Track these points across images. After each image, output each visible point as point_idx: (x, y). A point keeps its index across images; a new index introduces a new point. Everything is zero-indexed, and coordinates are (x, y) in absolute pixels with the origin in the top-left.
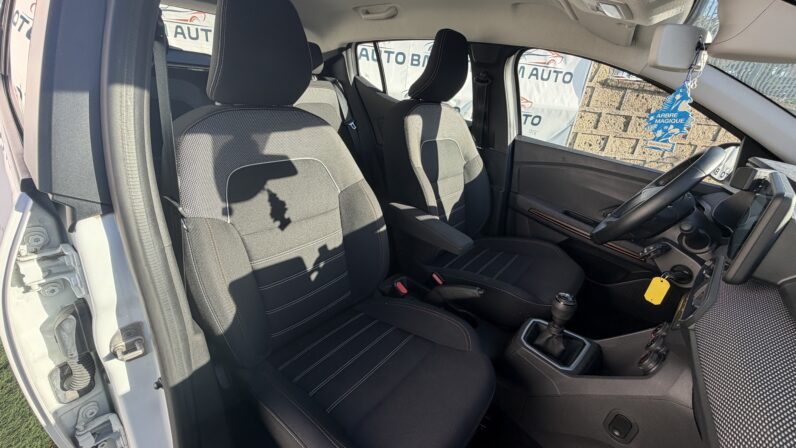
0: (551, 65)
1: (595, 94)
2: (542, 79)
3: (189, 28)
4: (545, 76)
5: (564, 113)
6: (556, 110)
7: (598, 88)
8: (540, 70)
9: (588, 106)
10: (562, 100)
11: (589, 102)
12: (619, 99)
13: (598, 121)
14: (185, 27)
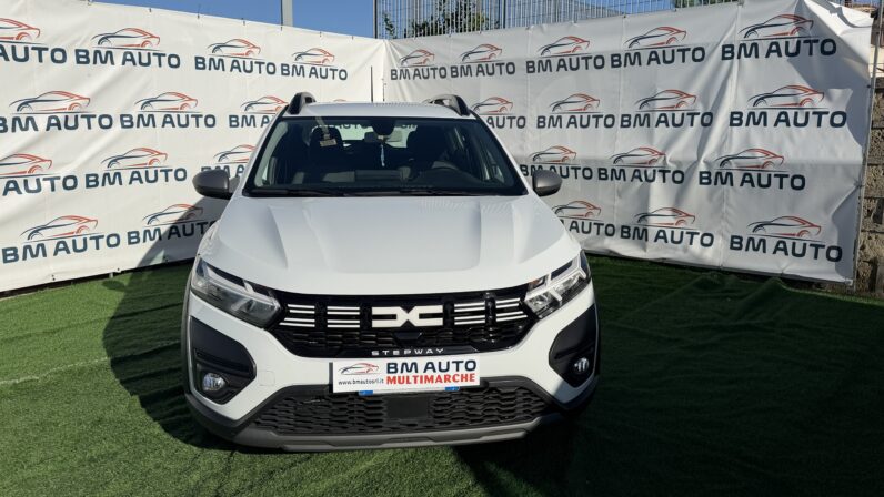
2: (796, 125)
4: (800, 121)
10: (831, 151)
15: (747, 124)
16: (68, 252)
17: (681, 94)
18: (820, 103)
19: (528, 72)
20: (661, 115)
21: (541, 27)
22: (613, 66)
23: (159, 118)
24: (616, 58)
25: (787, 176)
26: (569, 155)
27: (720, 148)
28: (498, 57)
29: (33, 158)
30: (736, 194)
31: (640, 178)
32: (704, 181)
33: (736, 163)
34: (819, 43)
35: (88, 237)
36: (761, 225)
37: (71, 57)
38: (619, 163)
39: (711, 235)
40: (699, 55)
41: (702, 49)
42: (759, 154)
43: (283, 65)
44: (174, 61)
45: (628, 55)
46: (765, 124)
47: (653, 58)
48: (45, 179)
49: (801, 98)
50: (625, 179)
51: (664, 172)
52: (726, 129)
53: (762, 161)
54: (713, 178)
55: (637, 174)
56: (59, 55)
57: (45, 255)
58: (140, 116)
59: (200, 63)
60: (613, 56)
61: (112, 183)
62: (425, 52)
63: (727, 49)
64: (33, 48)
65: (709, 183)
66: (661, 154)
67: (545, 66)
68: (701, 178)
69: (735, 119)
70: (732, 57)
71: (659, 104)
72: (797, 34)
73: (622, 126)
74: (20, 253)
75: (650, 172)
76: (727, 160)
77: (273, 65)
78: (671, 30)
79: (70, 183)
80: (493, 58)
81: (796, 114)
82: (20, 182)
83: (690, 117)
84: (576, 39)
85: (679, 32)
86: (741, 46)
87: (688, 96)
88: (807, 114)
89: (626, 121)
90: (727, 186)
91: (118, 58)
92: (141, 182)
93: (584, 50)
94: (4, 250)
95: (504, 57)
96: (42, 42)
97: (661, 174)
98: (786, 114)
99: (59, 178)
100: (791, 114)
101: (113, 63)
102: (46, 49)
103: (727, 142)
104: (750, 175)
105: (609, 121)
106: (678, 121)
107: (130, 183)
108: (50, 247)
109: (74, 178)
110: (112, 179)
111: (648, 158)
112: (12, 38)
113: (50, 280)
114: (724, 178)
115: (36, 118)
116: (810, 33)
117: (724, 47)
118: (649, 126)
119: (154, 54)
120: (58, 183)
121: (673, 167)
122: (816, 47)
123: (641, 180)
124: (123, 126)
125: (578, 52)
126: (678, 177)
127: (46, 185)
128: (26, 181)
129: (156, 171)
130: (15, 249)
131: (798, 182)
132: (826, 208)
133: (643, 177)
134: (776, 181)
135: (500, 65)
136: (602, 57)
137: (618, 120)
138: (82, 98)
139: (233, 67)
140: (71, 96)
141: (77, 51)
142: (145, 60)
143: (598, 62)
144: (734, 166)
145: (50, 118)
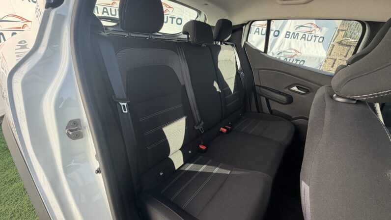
0: (313, 33)
1: (334, 49)
2: (308, 40)
3: (111, 9)
4: (309, 39)
5: (318, 59)
6: (314, 58)
7: (337, 45)
8: (307, 35)
9: (330, 55)
10: (317, 52)
11: (330, 53)
12: (346, 51)
13: (334, 63)
14: (109, 9)
20: (257, 28)
33: (284, 54)
52: (283, 39)
69: (288, 35)
76: (281, 52)
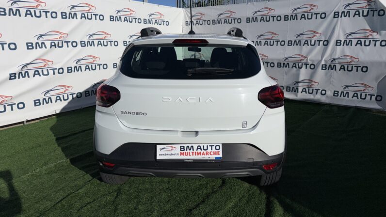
15: (343, 45)
16: (61, 101)
17: (314, 32)
18: (376, 36)
19: (247, 22)
21: (253, 4)
22: (285, 20)
23: (96, 42)
24: (286, 17)
25: (360, 67)
26: (265, 57)
27: (331, 55)
28: (234, 16)
29: (45, 60)
30: (337, 74)
31: (296, 67)
32: (324, 68)
34: (377, 11)
35: (69, 94)
36: (347, 87)
37: (59, 15)
38: (287, 61)
39: (325, 91)
40: (324, 16)
41: (325, 13)
42: (348, 58)
43: (144, 19)
44: (101, 18)
45: (292, 16)
46: (351, 45)
47: (303, 17)
48: (50, 70)
49: (368, 34)
50: (289, 67)
51: (306, 65)
53: (349, 60)
54: (327, 67)
55: (294, 65)
56: (54, 15)
57: (51, 102)
58: (88, 42)
59: (112, 18)
60: (285, 16)
61: (78, 71)
62: (201, 14)
63: (336, 13)
64: (43, 12)
65: (325, 69)
66: (305, 57)
67: (255, 20)
68: (322, 67)
70: (338, 17)
71: (305, 36)
72: (368, 7)
73: (288, 45)
74: (41, 102)
75: (300, 64)
77: (140, 19)
78: (311, 5)
79: (61, 71)
80: (231, 17)
81: (365, 41)
82: (40, 71)
83: (318, 42)
84: (269, 9)
85: (315, 6)
86: (342, 12)
87: (318, 33)
88: (370, 41)
89: (290, 43)
90: (334, 70)
91: (79, 16)
92: (90, 70)
93: (272, 13)
94: (35, 101)
95: (237, 16)
96: (47, 9)
97: (305, 65)
98: (361, 41)
99: (56, 69)
100: (363, 41)
101: (77, 18)
102: (49, 12)
103: (334, 52)
104: (344, 66)
105: (283, 43)
106: (313, 43)
107: (85, 70)
108: (54, 99)
109: (62, 69)
110: (78, 69)
111: (300, 59)
112: (34, 7)
113: (54, 113)
114: (332, 67)
115: (45, 42)
116: (374, 7)
117: (335, 12)
118: (300, 45)
119: (94, 14)
120: (56, 71)
121: (310, 63)
122: (376, 13)
123: (296, 68)
124: (82, 46)
125: (269, 14)
126: (312, 67)
127: (51, 72)
128: (42, 71)
129: (95, 65)
130: (39, 100)
131: (365, 69)
132: (376, 79)
133: (297, 67)
134: (355, 69)
135: (235, 19)
136: (280, 16)
137: (287, 43)
138: (64, 34)
139: (125, 20)
140: (60, 33)
141: (62, 13)
142: (90, 17)
143: (278, 18)
144: (337, 62)
145: (51, 43)
